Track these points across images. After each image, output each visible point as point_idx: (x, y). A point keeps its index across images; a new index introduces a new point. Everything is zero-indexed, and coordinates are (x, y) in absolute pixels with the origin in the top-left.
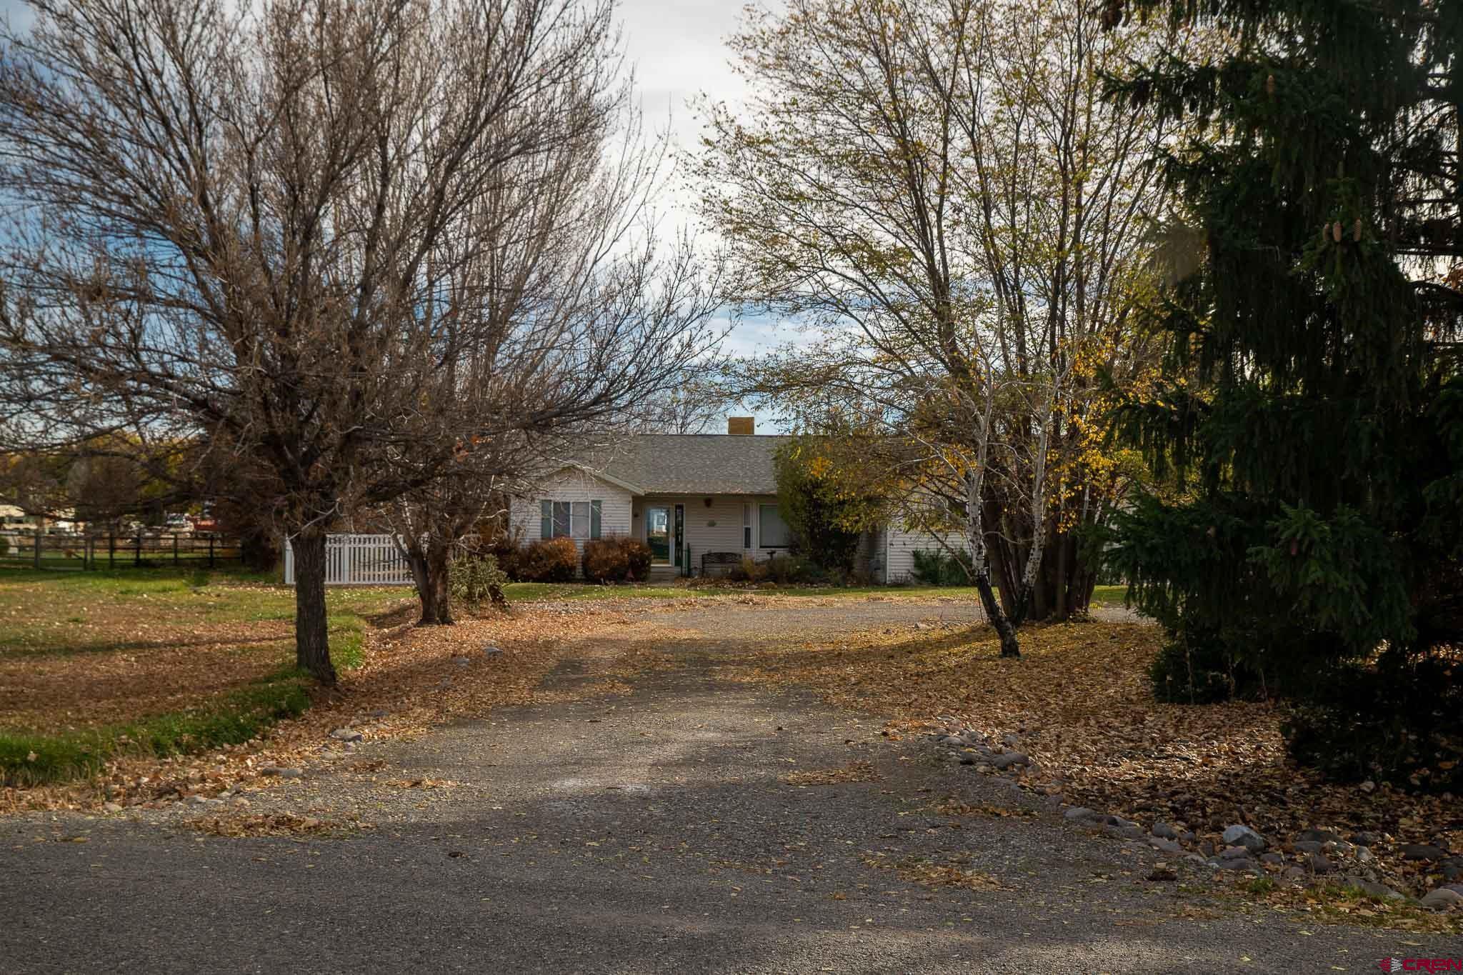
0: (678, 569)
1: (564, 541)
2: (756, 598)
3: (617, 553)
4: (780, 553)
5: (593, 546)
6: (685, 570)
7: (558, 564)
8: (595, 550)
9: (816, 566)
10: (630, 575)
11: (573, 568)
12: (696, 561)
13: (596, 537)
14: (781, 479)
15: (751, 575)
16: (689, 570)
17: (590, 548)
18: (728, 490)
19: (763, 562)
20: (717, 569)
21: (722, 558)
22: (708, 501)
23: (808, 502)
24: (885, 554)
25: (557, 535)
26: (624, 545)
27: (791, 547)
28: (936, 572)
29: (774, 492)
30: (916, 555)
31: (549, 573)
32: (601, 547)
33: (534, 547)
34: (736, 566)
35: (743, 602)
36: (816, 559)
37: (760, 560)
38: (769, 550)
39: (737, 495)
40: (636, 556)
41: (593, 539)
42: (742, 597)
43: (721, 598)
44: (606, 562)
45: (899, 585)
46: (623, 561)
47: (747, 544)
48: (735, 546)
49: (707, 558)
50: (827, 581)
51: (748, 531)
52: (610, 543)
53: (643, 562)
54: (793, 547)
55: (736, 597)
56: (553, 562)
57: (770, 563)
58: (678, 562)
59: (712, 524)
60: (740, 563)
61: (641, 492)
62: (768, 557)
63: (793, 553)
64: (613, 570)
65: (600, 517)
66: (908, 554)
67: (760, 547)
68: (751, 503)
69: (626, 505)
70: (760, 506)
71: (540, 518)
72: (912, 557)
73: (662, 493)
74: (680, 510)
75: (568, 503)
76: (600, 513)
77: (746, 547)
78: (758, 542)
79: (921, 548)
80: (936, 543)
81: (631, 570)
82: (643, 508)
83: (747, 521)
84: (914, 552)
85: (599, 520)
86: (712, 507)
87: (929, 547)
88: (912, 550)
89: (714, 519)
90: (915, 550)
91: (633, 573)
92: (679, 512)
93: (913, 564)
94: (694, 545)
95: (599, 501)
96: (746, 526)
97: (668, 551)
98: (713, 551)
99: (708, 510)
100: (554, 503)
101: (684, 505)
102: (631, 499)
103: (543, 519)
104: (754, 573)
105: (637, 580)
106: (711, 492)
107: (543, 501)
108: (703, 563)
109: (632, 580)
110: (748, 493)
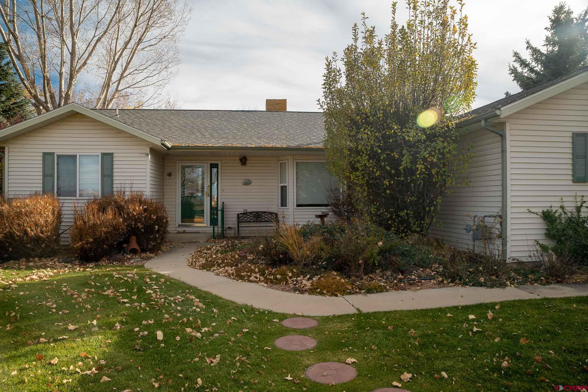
0: (213, 229)
6: (219, 230)
10: (134, 245)
12: (231, 221)
13: (107, 195)
15: (296, 254)
16: (224, 230)
18: (263, 144)
21: (257, 216)
22: (244, 159)
25: (60, 194)
30: (547, 217)
39: (272, 149)
41: (102, 198)
47: (284, 203)
48: (271, 204)
49: (243, 217)
51: (284, 189)
58: (213, 222)
59: (247, 183)
62: (318, 221)
65: (112, 172)
66: (535, 216)
67: (298, 206)
68: (288, 160)
69: (144, 159)
70: (297, 163)
71: (41, 174)
72: (541, 221)
73: (189, 146)
74: (216, 169)
75: (75, 156)
76: (112, 168)
77: (282, 206)
78: (295, 201)
79: (555, 207)
80: (572, 199)
81: (134, 239)
82: (176, 166)
83: (282, 179)
84: (543, 213)
85: (111, 176)
86: (248, 165)
87: (565, 204)
88: (540, 210)
89: (250, 178)
90: (545, 210)
91: (139, 243)
92: (214, 170)
93: (544, 232)
94: (228, 203)
95: (111, 155)
96: (282, 185)
97: (203, 211)
98: (249, 210)
99: (244, 168)
100: (58, 156)
101: (219, 163)
102: (148, 151)
103: (44, 176)
104: (300, 254)
105: (143, 251)
106: (244, 146)
107: (45, 154)
108: (239, 222)
109: (134, 252)
110: (284, 146)
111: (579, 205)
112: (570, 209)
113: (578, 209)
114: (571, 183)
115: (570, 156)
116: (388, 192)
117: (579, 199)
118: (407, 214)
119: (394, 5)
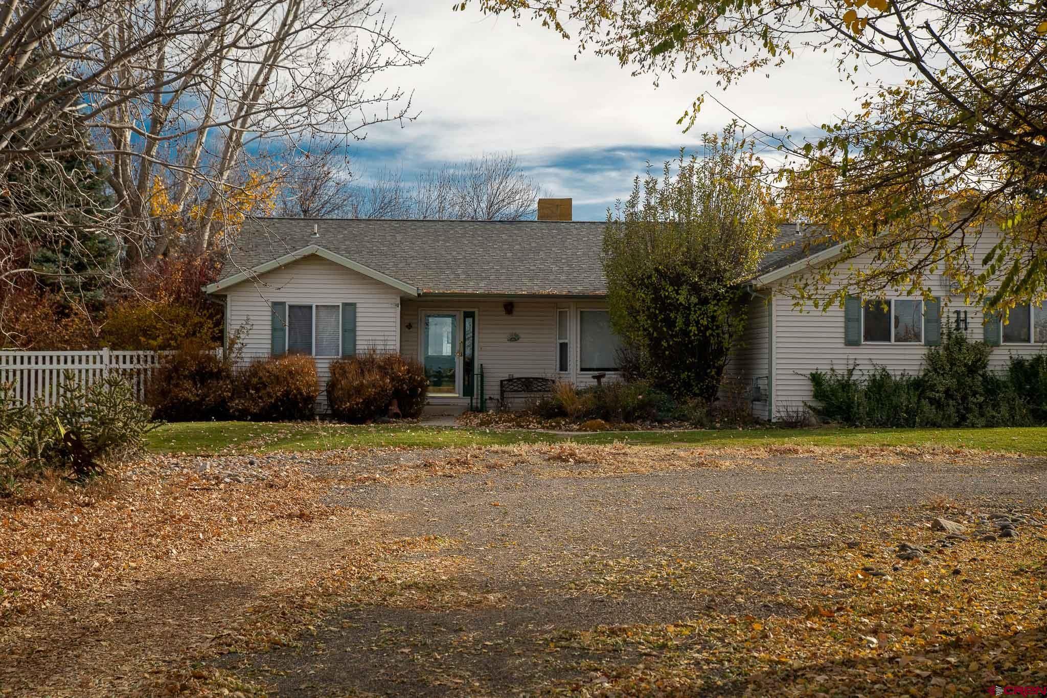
0: (467, 400)
1: (299, 360)
2: (581, 450)
3: (375, 376)
4: (611, 378)
5: (342, 368)
6: (476, 402)
7: (287, 393)
8: (344, 373)
9: (664, 396)
10: (395, 408)
11: (309, 399)
12: (492, 390)
13: (350, 355)
14: (611, 269)
15: (570, 408)
16: (483, 402)
17: (337, 369)
18: (536, 290)
19: (586, 391)
20: (518, 401)
21: (527, 384)
22: (509, 305)
23: (654, 301)
24: (769, 377)
25: (292, 351)
26: (386, 365)
27: (624, 368)
28: (849, 405)
29: (603, 292)
30: (816, 379)
31: (274, 406)
32: (352, 369)
33: (257, 367)
34: (548, 396)
35: (559, 458)
36: (661, 385)
37: (582, 386)
38: (596, 373)
39: (548, 296)
40: (402, 381)
41: (344, 358)
42: (556, 449)
43: (521, 449)
44: (359, 390)
45: (792, 425)
46: (383, 389)
47: (563, 367)
48: (546, 367)
49: (509, 385)
50: (683, 418)
51: (563, 347)
52: (366, 364)
53: (413, 390)
54: (630, 369)
55: (545, 448)
56: (279, 391)
57: (598, 392)
58: (468, 391)
59: (514, 338)
60: (554, 391)
61: (412, 291)
62: (594, 382)
63: (629, 378)
64: (368, 402)
65: (355, 326)
66: (803, 378)
67: (582, 370)
68: (569, 308)
69: (393, 310)
70: (581, 312)
71: (270, 327)
72: (809, 382)
73: (444, 293)
74: (471, 319)
75: (311, 307)
76: (355, 322)
77: (561, 369)
78: (579, 363)
79: (824, 368)
80: (845, 362)
81: (395, 402)
82: (417, 315)
83: (562, 334)
84: (811, 374)
85: (354, 331)
86: (515, 313)
87: (835, 367)
88: (809, 372)
89: (517, 331)
90: (814, 372)
91: (400, 406)
92: (469, 321)
93: (812, 393)
94: (490, 366)
95: (354, 305)
96: (562, 341)
97: (453, 376)
98: (516, 376)
99: (509, 317)
100: (290, 307)
101: (476, 310)
102: (398, 301)
103: (274, 330)
104: (573, 407)
105: (405, 416)
106: (513, 293)
107: (275, 304)
108: (502, 392)
109: (397, 416)
110: (564, 293)
111: (851, 367)
112: (841, 372)
113: (850, 372)
114: (842, 346)
115: (843, 319)
116: (667, 353)
117: (851, 362)
118: (688, 377)
119: (684, 132)
